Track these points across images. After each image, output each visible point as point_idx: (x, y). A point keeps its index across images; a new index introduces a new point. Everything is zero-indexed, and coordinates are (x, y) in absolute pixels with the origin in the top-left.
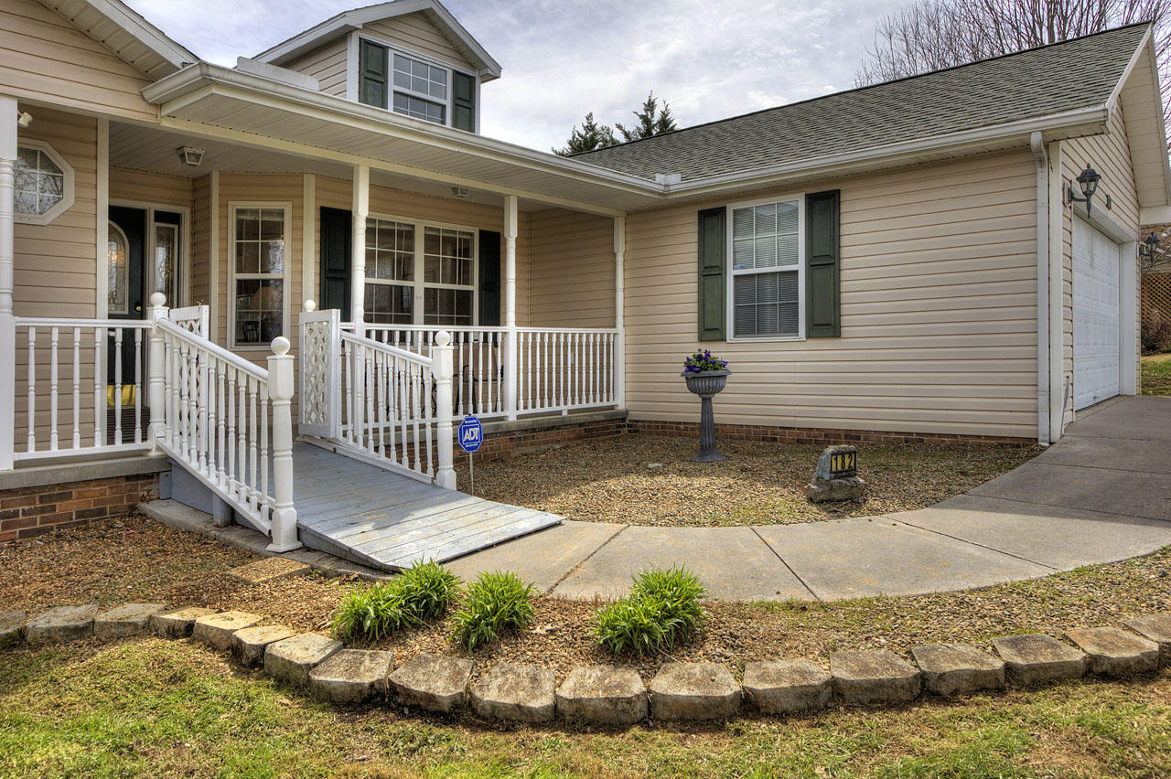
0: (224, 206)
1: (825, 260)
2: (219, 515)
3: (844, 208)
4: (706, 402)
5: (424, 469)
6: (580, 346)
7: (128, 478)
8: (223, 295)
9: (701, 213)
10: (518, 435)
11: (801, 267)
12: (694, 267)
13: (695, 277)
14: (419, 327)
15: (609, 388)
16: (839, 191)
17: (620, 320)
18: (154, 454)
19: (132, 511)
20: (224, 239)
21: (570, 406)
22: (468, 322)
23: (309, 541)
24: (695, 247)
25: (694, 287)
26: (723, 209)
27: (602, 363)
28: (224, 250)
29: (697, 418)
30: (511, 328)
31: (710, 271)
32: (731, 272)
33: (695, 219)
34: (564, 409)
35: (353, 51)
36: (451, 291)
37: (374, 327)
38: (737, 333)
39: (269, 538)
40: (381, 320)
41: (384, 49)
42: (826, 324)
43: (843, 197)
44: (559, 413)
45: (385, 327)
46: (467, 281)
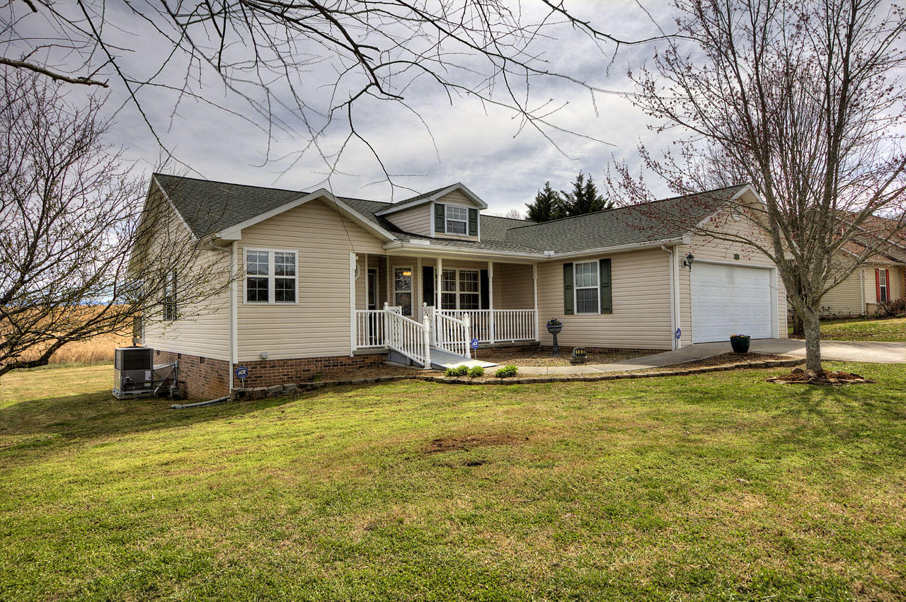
0: (391, 268)
1: (607, 285)
2: (408, 363)
3: (612, 265)
4: (555, 336)
5: (462, 353)
6: (522, 316)
7: (381, 354)
8: (391, 298)
9: (564, 264)
10: (494, 349)
11: (598, 287)
12: (562, 286)
13: (562, 290)
14: (458, 310)
15: (533, 333)
16: (610, 259)
17: (536, 306)
18: (386, 348)
19: (382, 363)
20: (391, 279)
21: (515, 339)
22: (477, 308)
23: (434, 367)
24: (562, 277)
25: (563, 293)
26: (572, 264)
27: (528, 323)
28: (391, 283)
29: (552, 344)
30: (491, 310)
31: (568, 287)
32: (575, 288)
33: (562, 267)
34: (513, 340)
35: (432, 208)
36: (470, 295)
37: (444, 311)
38: (578, 311)
39: (423, 367)
40: (447, 308)
41: (443, 206)
42: (607, 309)
43: (612, 261)
44: (511, 341)
45: (448, 311)
46: (476, 290)
